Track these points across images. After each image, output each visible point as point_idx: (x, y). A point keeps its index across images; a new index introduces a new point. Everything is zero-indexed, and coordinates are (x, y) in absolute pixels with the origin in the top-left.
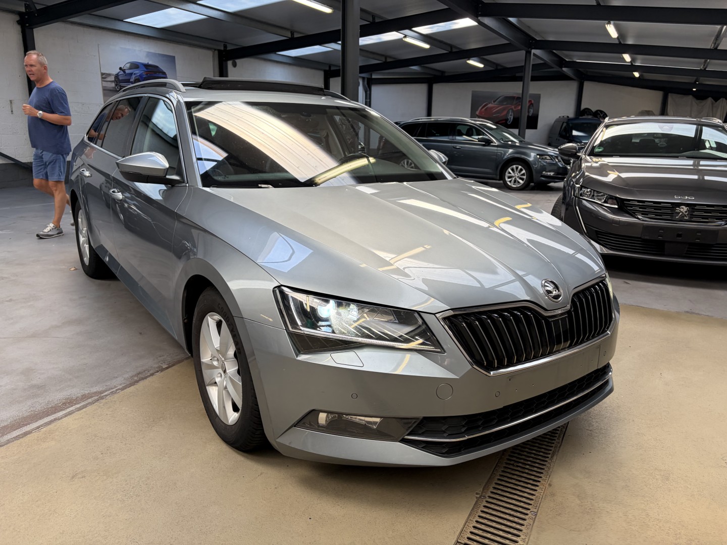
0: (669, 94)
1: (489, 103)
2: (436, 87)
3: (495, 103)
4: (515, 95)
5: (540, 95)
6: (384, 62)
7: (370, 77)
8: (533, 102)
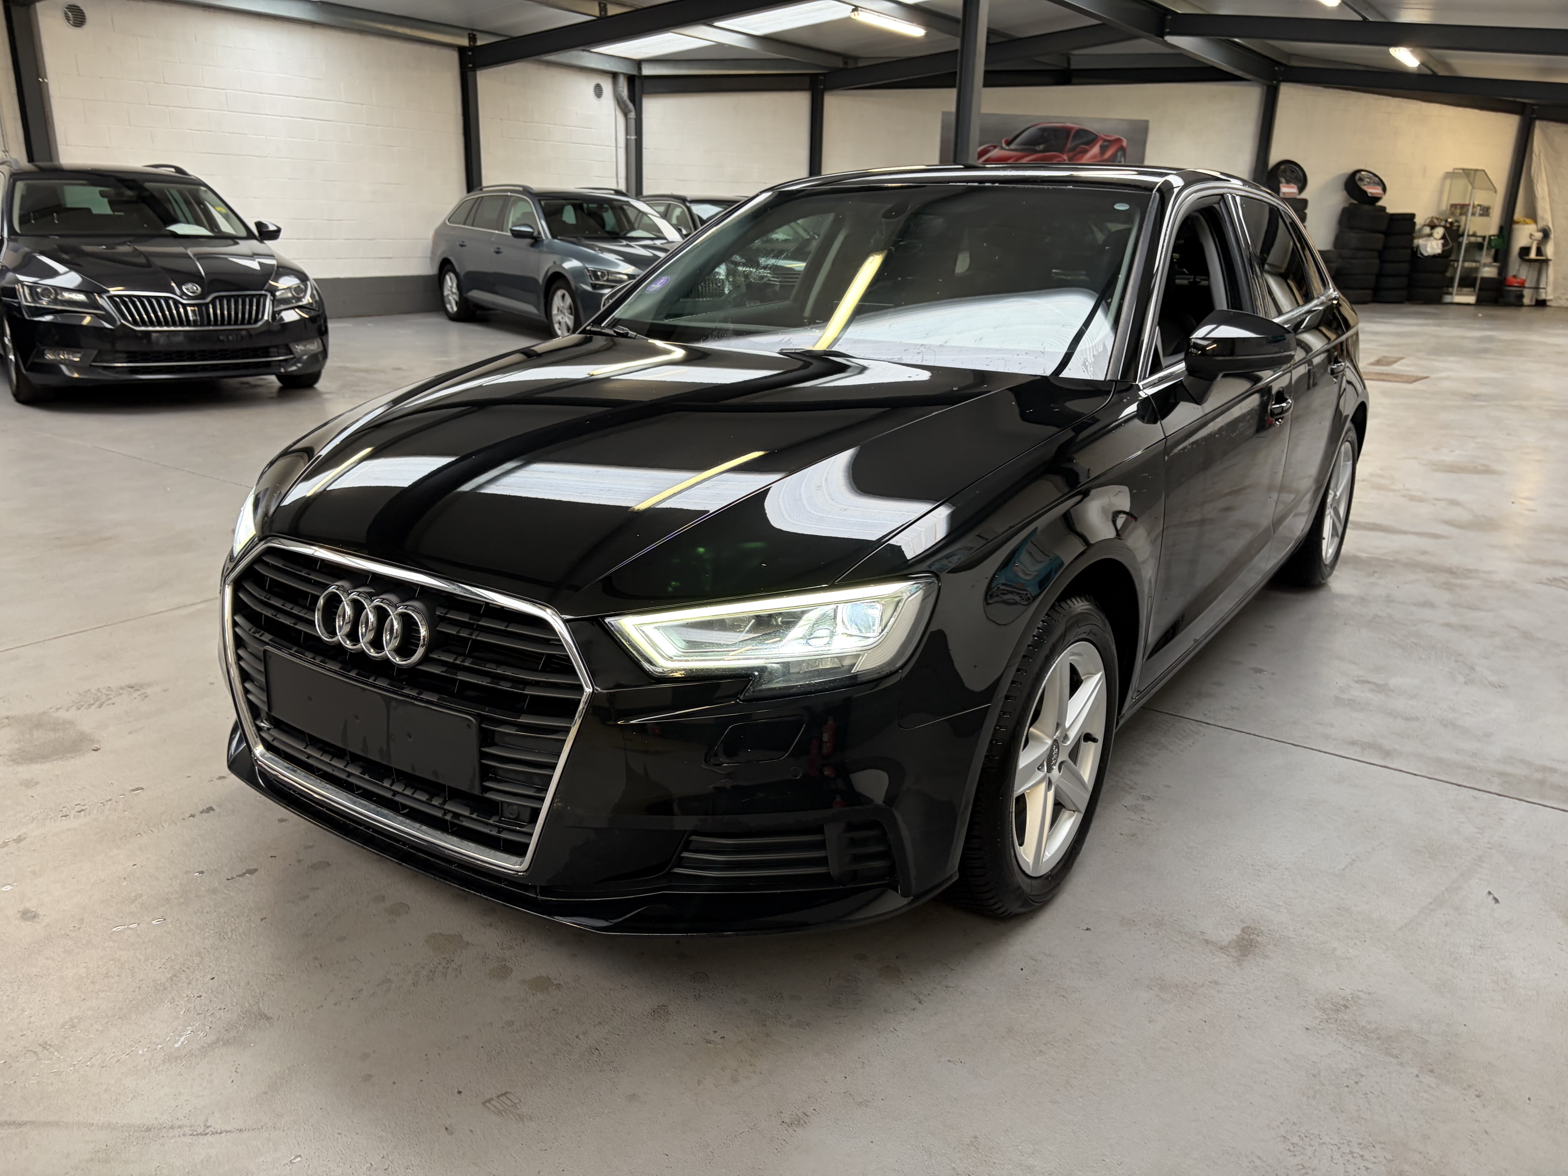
0: (1538, 124)
1: (995, 147)
2: (833, 103)
3: (1012, 147)
4: (1069, 125)
5: (1147, 121)
6: (599, 19)
7: (634, 72)
8: (1125, 144)
